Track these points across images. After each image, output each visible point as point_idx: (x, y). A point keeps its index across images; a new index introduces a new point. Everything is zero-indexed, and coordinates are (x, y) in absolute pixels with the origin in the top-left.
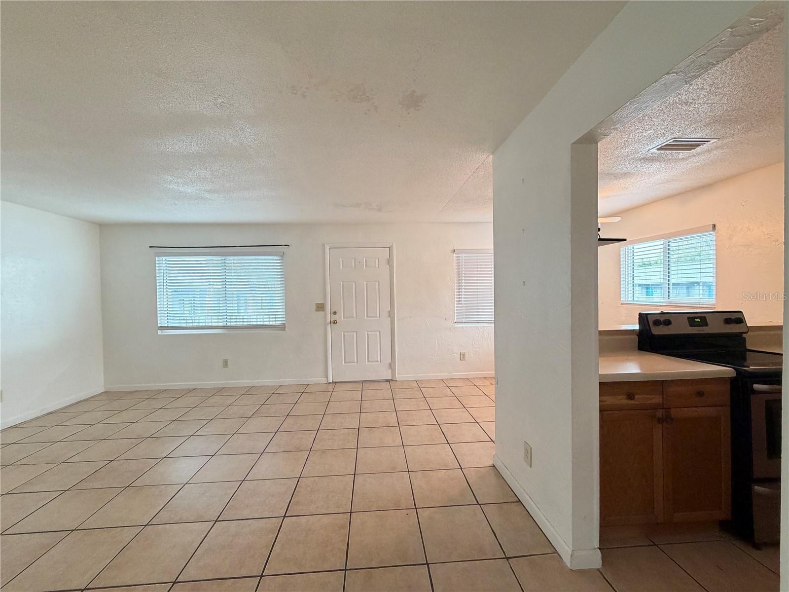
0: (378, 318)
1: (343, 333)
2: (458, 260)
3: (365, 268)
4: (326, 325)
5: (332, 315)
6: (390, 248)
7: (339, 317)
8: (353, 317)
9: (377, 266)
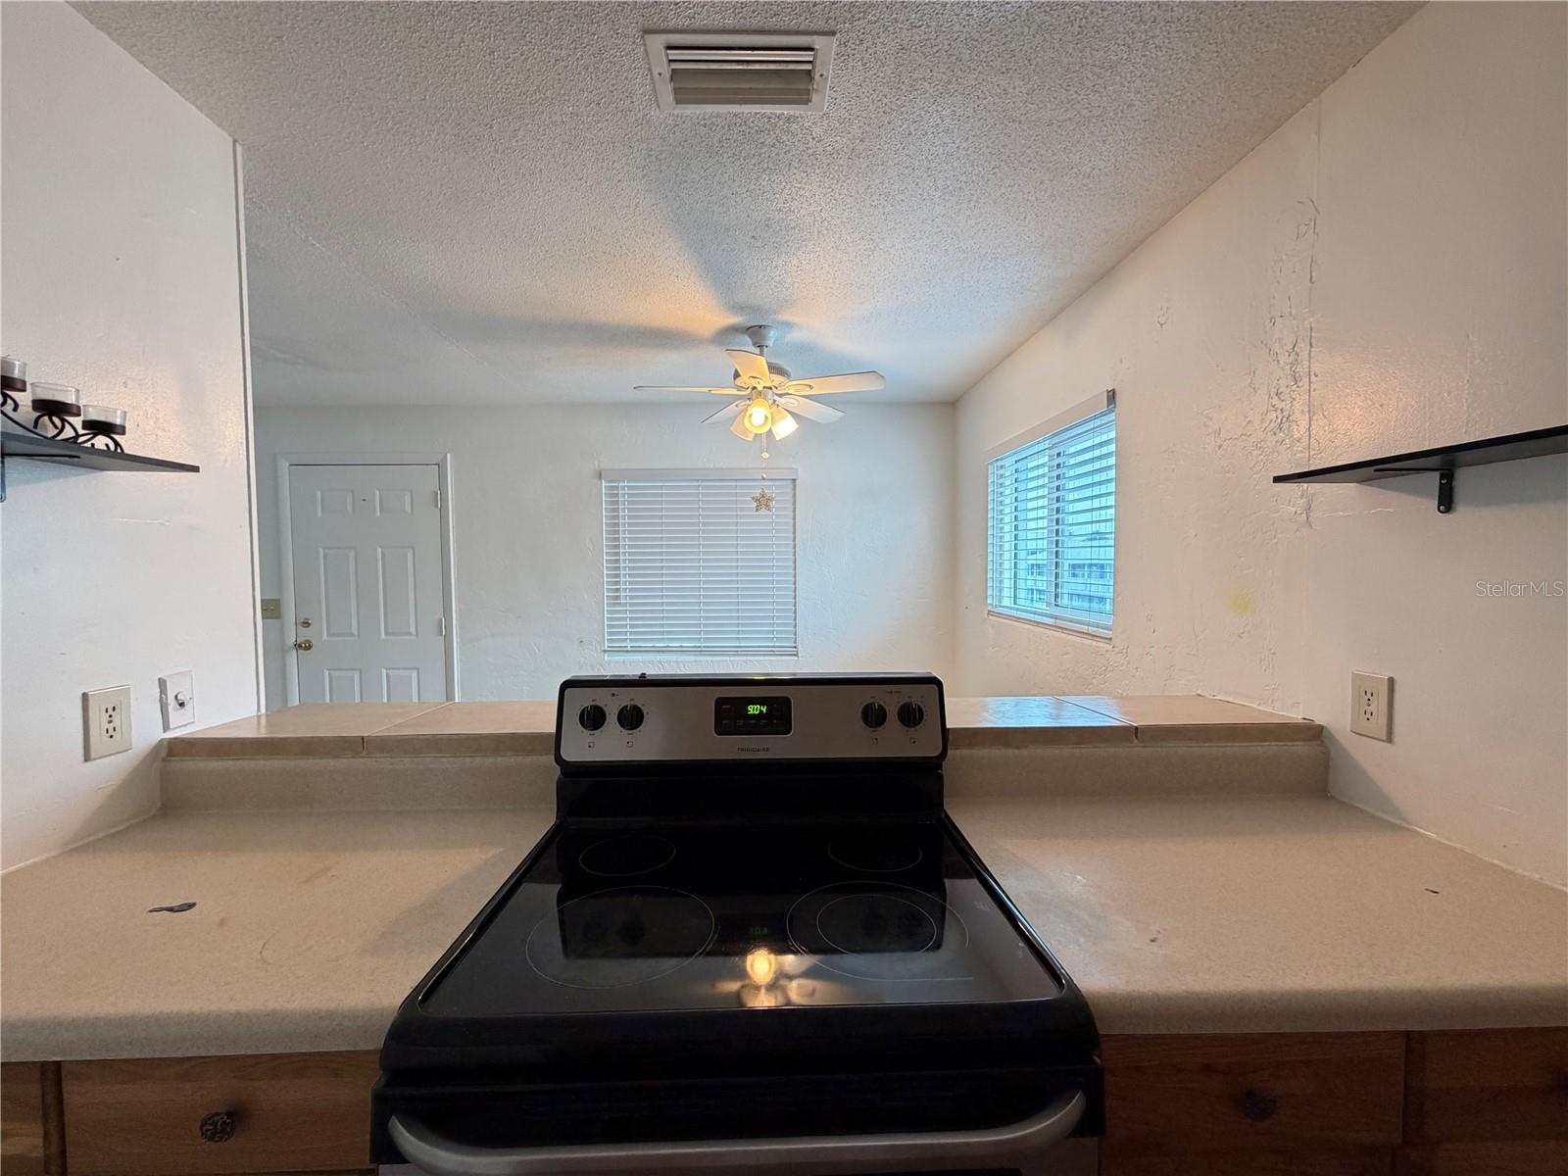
0: (414, 638)
1: (327, 672)
2: (612, 495)
3: (378, 513)
4: (284, 651)
5: (300, 627)
6: (441, 466)
7: (319, 634)
8: (351, 635)
9: (408, 508)
